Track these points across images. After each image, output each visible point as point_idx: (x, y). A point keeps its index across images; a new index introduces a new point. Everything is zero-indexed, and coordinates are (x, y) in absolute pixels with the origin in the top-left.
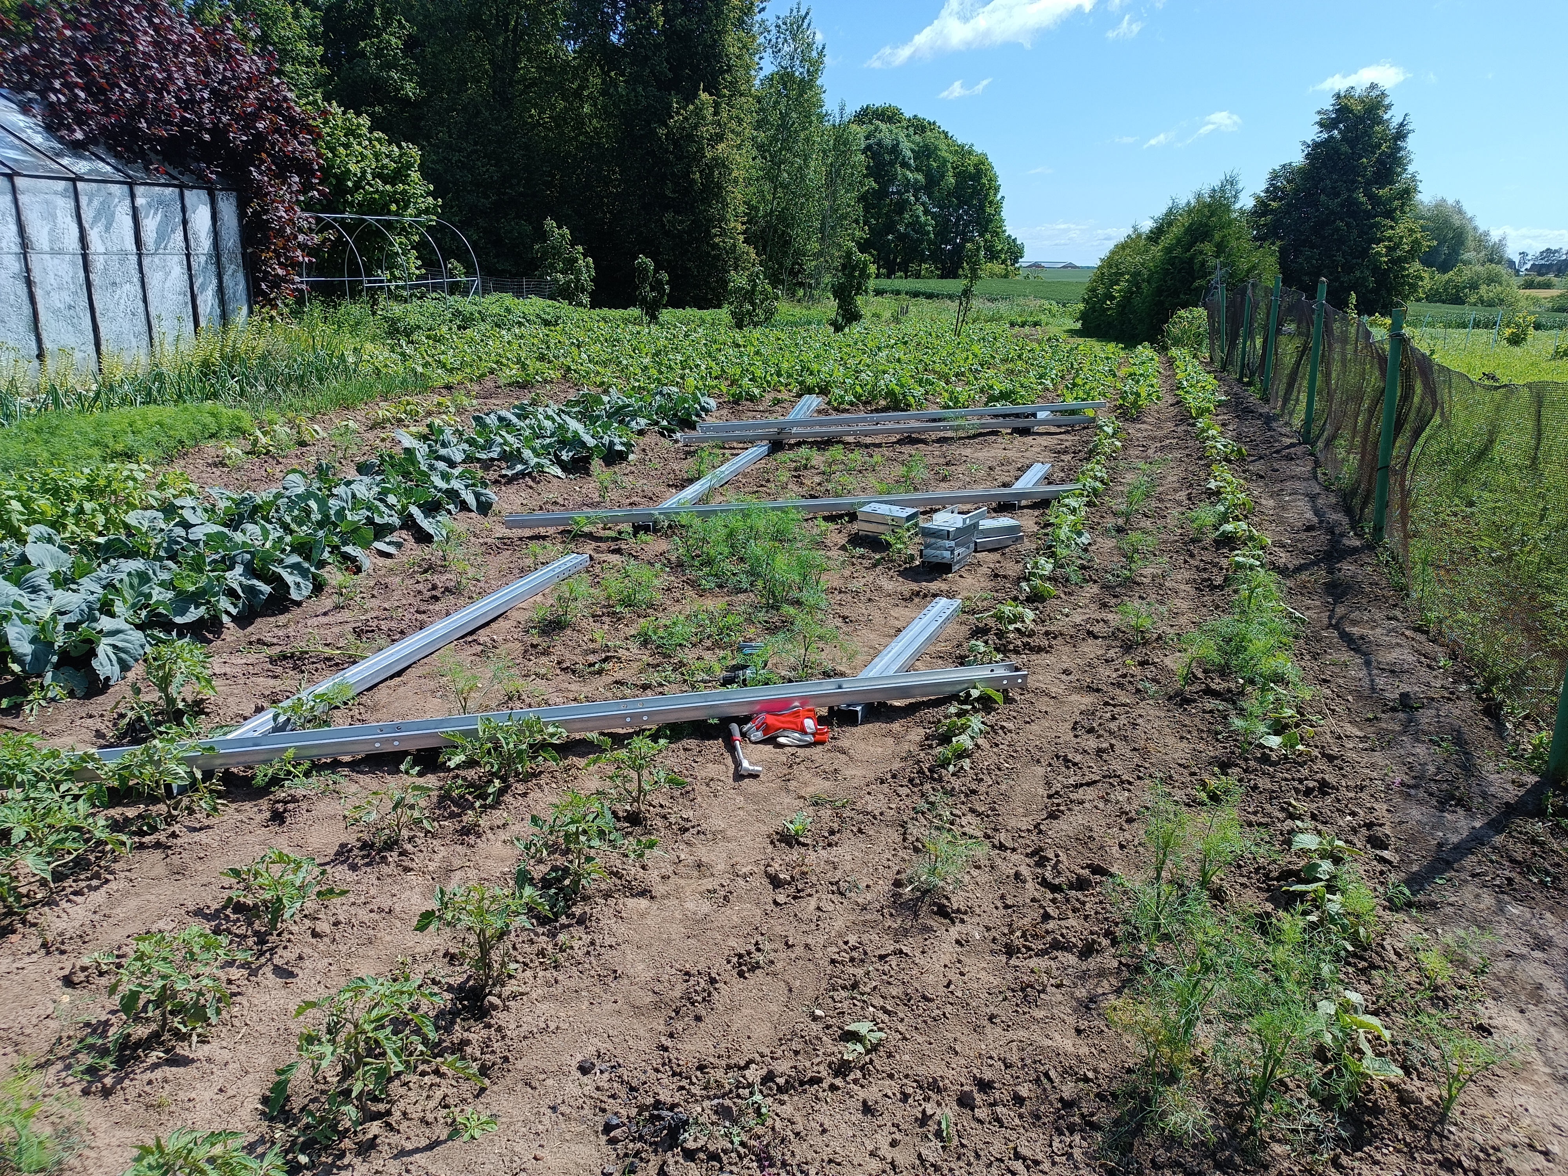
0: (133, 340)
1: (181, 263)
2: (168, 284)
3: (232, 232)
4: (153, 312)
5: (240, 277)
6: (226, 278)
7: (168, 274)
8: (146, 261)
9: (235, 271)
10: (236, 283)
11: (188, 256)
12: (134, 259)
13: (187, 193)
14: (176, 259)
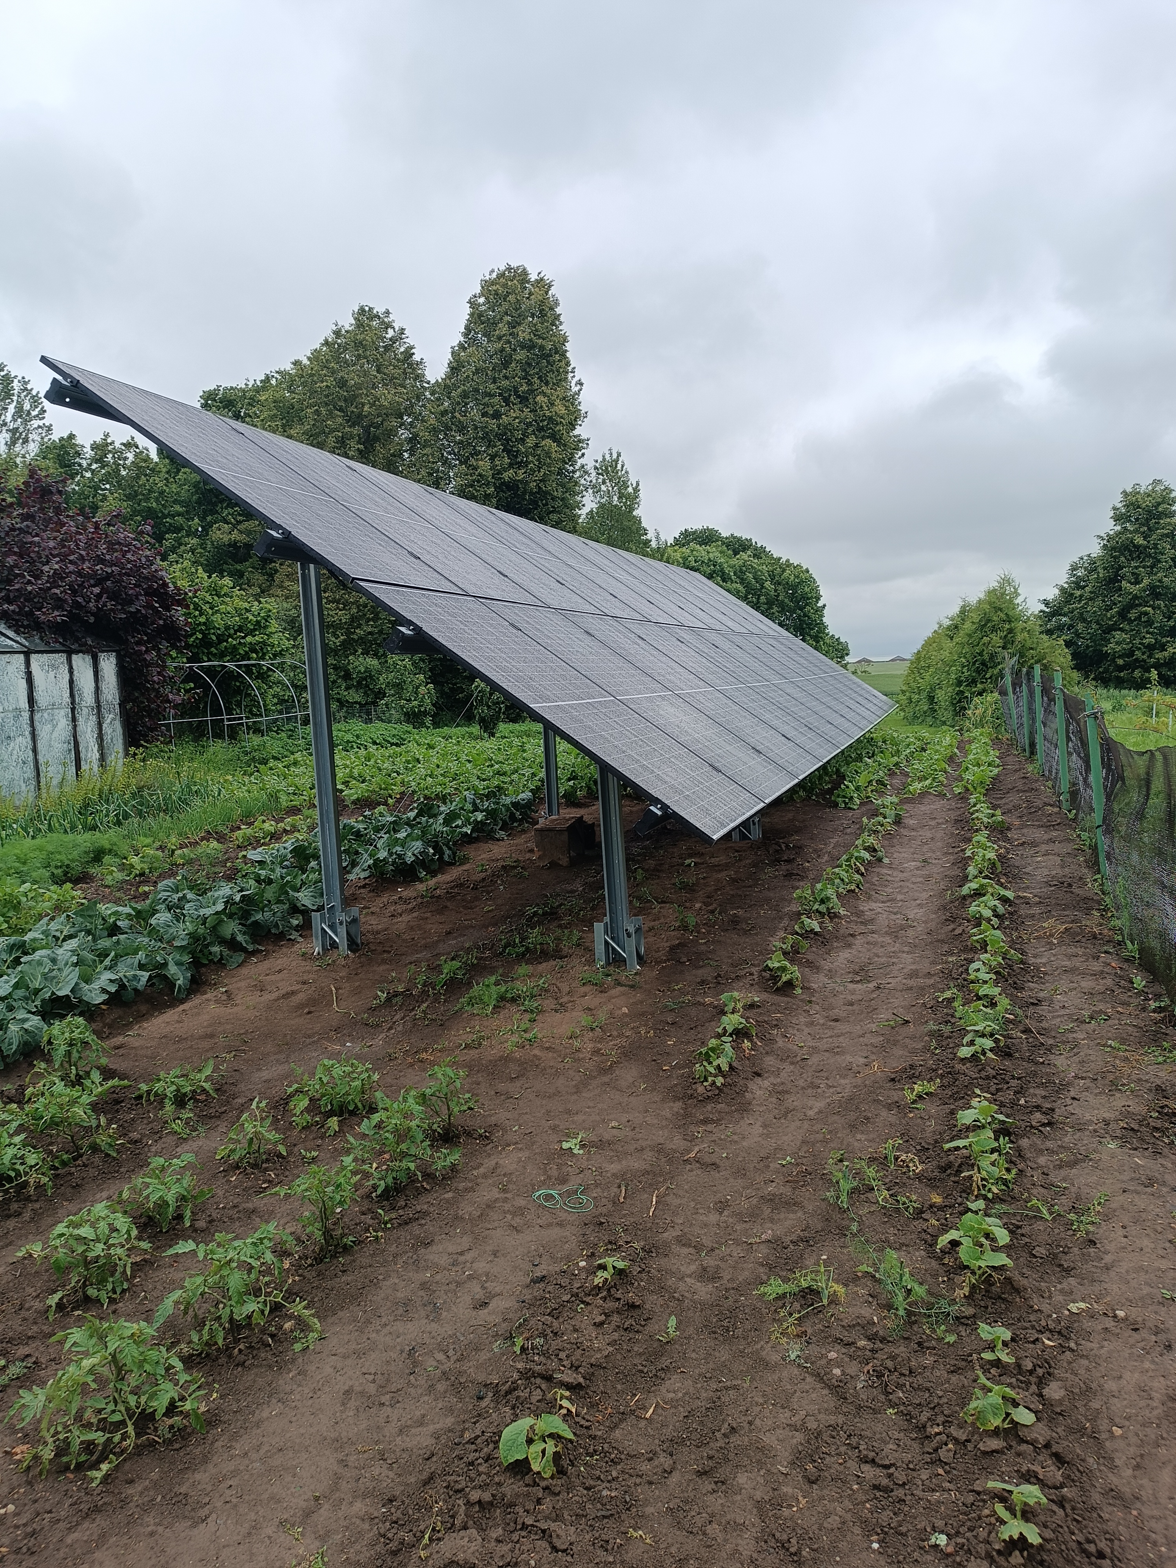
0: (23, 785)
1: (67, 716)
2: (55, 734)
3: (111, 687)
4: (41, 760)
5: (118, 725)
6: (104, 725)
7: (54, 726)
8: (37, 717)
9: (113, 719)
10: (114, 729)
11: (73, 710)
12: (26, 715)
13: (74, 657)
14: (63, 712)
